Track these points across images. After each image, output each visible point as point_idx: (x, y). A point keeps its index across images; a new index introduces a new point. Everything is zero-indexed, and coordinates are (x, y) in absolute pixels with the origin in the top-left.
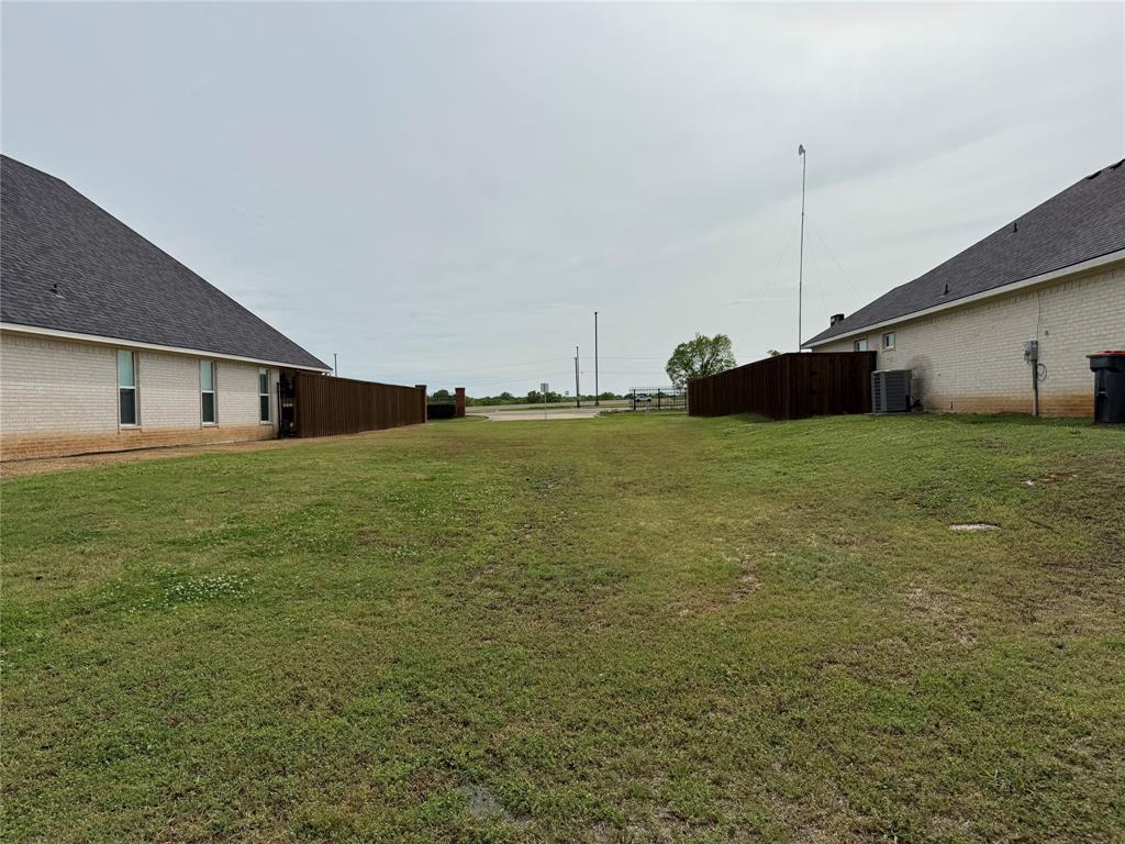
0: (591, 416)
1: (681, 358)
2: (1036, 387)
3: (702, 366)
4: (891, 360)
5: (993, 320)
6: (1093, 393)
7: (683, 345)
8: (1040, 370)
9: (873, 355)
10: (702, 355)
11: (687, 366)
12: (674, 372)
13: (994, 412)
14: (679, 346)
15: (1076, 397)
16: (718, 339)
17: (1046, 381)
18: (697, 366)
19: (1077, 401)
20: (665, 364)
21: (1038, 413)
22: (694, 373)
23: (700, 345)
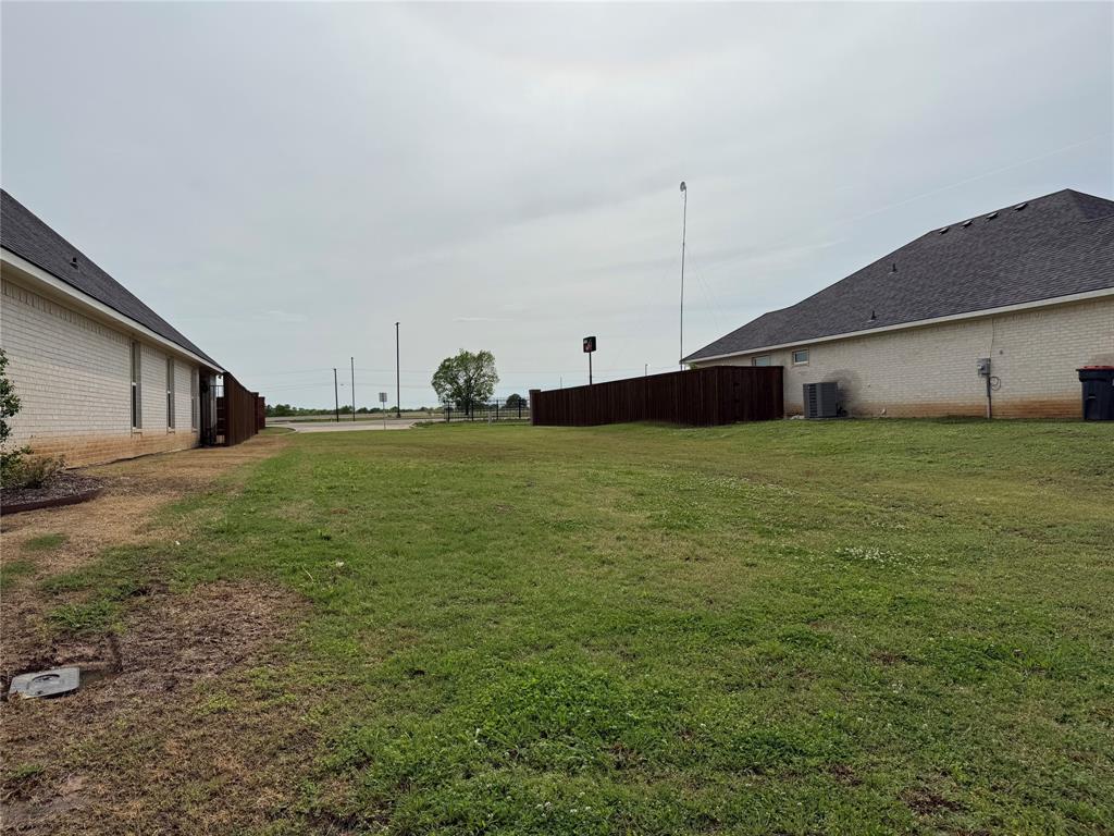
0: (406, 427)
1: (446, 372)
2: (989, 396)
3: (466, 381)
4: (803, 374)
5: (937, 341)
6: (1081, 398)
7: (449, 360)
8: (993, 382)
9: (781, 369)
10: (466, 369)
11: (453, 380)
12: (440, 386)
13: (938, 416)
14: (445, 361)
15: (1035, 402)
16: (481, 355)
17: (1001, 390)
18: (461, 382)
19: (1037, 405)
20: (431, 378)
21: (991, 415)
22: (459, 388)
23: (464, 360)
